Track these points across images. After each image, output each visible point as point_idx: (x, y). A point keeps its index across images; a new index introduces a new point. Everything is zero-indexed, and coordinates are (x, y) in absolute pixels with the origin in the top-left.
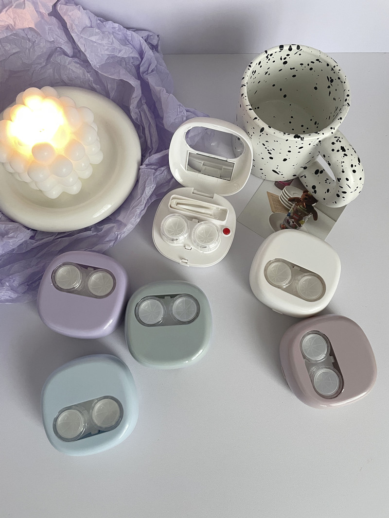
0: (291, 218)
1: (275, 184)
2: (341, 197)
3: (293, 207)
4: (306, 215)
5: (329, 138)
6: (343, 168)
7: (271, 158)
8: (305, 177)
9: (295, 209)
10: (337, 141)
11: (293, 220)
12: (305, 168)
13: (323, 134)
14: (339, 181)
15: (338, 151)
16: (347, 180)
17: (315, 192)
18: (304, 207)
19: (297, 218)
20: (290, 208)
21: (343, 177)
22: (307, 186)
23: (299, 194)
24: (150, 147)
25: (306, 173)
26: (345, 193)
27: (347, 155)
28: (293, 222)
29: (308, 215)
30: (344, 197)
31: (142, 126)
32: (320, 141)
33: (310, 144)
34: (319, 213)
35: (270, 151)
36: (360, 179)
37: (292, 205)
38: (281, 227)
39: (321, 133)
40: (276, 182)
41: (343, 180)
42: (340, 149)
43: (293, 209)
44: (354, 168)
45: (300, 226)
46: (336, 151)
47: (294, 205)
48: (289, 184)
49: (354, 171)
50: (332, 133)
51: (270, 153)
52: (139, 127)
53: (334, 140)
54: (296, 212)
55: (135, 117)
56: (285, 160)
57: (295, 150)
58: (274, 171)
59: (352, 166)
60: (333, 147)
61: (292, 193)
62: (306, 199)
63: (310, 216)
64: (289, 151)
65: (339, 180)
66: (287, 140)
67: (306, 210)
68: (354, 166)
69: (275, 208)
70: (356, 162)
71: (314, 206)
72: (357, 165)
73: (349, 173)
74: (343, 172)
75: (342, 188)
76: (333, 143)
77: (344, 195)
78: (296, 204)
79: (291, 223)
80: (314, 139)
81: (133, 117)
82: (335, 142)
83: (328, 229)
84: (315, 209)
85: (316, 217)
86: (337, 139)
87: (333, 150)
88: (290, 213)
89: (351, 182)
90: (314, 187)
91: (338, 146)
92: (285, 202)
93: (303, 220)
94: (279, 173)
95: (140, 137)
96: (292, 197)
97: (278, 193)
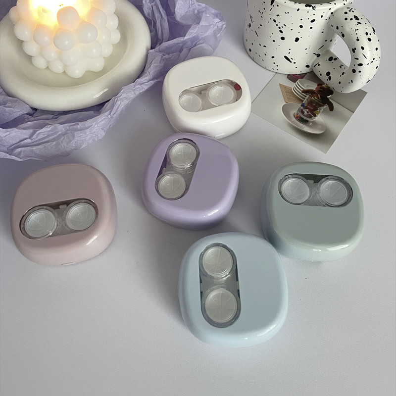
0: (306, 108)
1: (288, 77)
2: (357, 72)
3: (307, 98)
4: (320, 106)
5: (341, 9)
6: (357, 36)
7: (283, 38)
8: (319, 65)
9: (309, 100)
10: (350, 11)
11: (308, 110)
12: (318, 56)
13: (335, 4)
14: (354, 52)
15: (351, 19)
16: (363, 48)
17: (330, 78)
18: (318, 98)
19: (312, 108)
20: (304, 99)
21: (358, 45)
22: (321, 75)
23: (313, 87)
24: (161, 39)
25: (320, 61)
26: (361, 65)
27: (361, 24)
28: (307, 112)
29: (323, 106)
30: (360, 72)
31: (154, 21)
32: (332, 13)
33: (322, 16)
34: (335, 104)
35: (281, 29)
36: (377, 49)
38: (294, 115)
39: (333, 3)
40: (289, 75)
41: (359, 49)
42: (353, 18)
43: (307, 100)
44: (369, 36)
45: (315, 116)
46: (349, 19)
47: (308, 96)
48: (302, 78)
49: (369, 40)
50: (344, 4)
51: (281, 32)
52: (151, 22)
53: (347, 10)
54: (310, 103)
55: (148, 11)
56: (297, 40)
57: (307, 24)
58: (286, 57)
59: (367, 34)
60: (346, 16)
61: (306, 85)
62: (320, 91)
63: (326, 107)
64: (301, 26)
65: (354, 50)
66: (298, 10)
67: (321, 101)
68: (369, 34)
69: (288, 99)
70: (370, 31)
71: (329, 98)
72: (372, 33)
73: (364, 42)
74: (358, 40)
75: (358, 59)
76: (346, 13)
77: (360, 68)
78: (310, 96)
79: (306, 113)
80: (325, 9)
81: (145, 12)
82: (348, 12)
83: (345, 119)
84: (330, 100)
85: (331, 108)
86: (349, 9)
87: (346, 19)
88: (304, 104)
89: (367, 52)
90: (328, 74)
91: (351, 15)
92: (298, 93)
93: (318, 110)
94: (291, 60)
95: (151, 31)
96: (305, 89)
97: (291, 85)
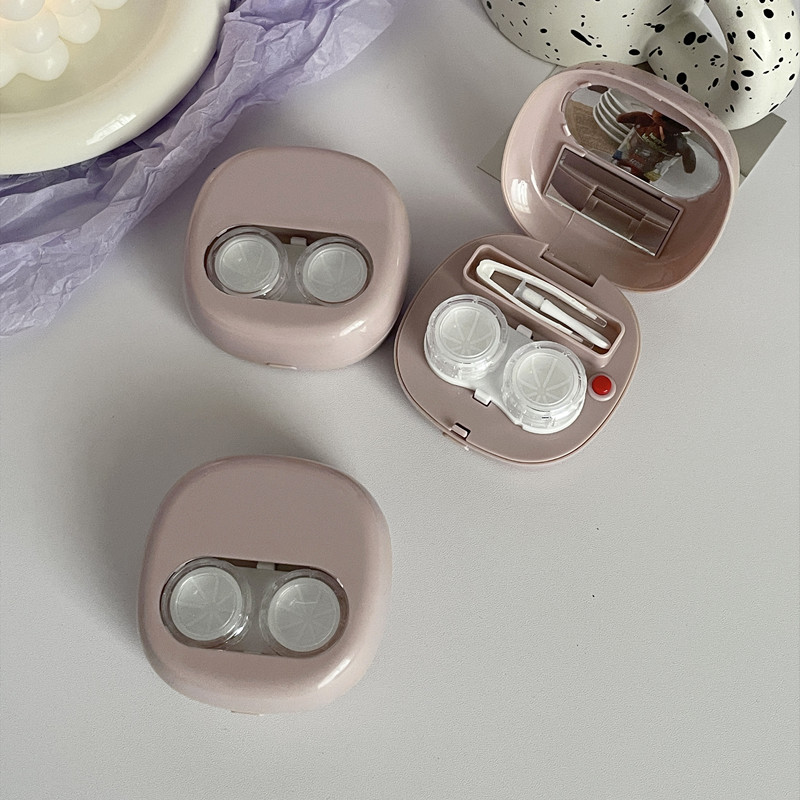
2: (742, 88)
6: (739, 3)
8: (660, 53)
12: (659, 28)
16: (752, 35)
18: (659, 137)
22: (665, 77)
25: (663, 41)
26: (749, 73)
30: (748, 89)
36: (788, 36)
37: (627, 133)
41: (742, 37)
44: (767, 5)
49: (769, 14)
58: (575, 33)
61: (627, 102)
65: (731, 37)
67: (664, 145)
73: (756, 18)
74: (740, 14)
75: (741, 59)
77: (748, 81)
78: (638, 130)
85: (690, 164)
89: (763, 43)
90: (681, 78)
92: (608, 125)
94: (589, 39)
